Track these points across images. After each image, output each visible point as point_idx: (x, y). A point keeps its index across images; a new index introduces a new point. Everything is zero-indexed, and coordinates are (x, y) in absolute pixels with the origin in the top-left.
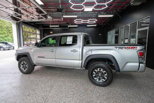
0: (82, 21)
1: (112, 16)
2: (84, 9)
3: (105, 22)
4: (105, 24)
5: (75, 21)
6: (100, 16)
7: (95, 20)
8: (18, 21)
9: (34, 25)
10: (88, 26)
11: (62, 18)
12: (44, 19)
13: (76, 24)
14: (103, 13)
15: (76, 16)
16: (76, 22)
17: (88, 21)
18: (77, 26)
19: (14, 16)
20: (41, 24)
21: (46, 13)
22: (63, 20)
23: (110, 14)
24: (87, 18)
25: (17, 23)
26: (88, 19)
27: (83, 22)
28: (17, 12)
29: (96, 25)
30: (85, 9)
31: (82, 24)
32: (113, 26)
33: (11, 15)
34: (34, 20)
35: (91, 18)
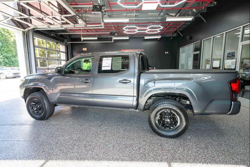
0: (137, 30)
1: (190, 19)
2: (142, 5)
3: (176, 32)
4: (175, 35)
5: (124, 29)
6: (169, 19)
7: (160, 27)
8: (25, 29)
9: (54, 35)
10: (146, 38)
11: (103, 24)
12: (71, 26)
13: (126, 35)
14: (174, 14)
15: (126, 20)
16: (127, 30)
17: (148, 30)
18: (127, 38)
19: (15, 19)
20: (66, 35)
21: (73, 14)
22: (103, 27)
23: (188, 15)
24: (145, 24)
25: (24, 32)
26: (146, 26)
27: (139, 30)
28: (23, 12)
29: (159, 37)
30: (144, 4)
31: (137, 34)
32: (191, 38)
33: (11, 18)
34: (52, 28)
35: (154, 23)
